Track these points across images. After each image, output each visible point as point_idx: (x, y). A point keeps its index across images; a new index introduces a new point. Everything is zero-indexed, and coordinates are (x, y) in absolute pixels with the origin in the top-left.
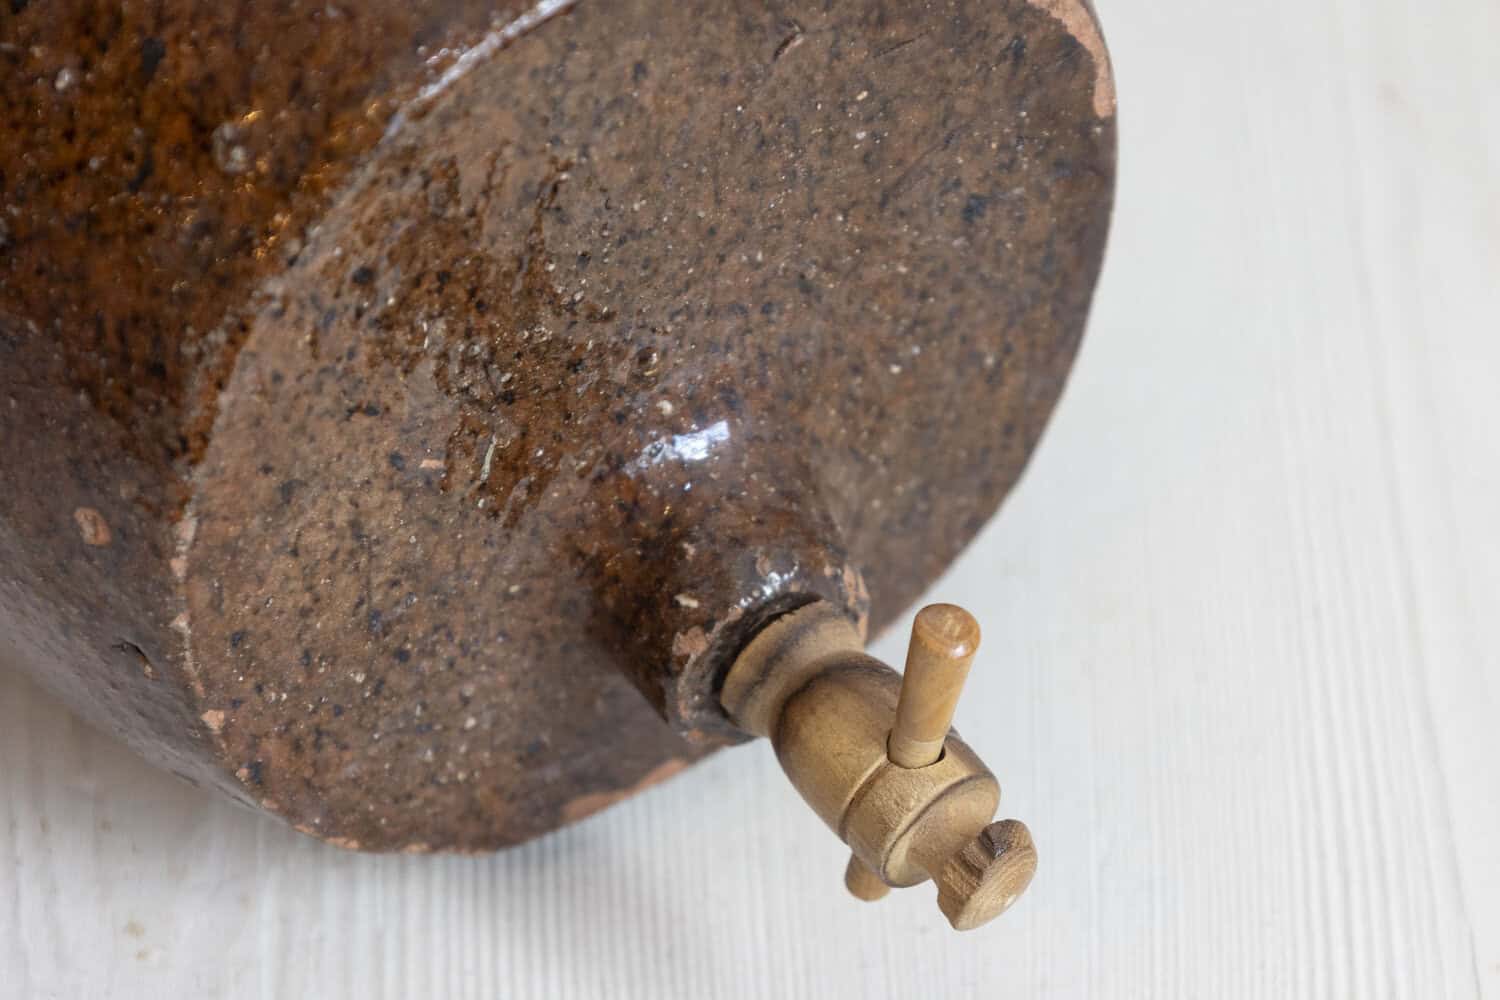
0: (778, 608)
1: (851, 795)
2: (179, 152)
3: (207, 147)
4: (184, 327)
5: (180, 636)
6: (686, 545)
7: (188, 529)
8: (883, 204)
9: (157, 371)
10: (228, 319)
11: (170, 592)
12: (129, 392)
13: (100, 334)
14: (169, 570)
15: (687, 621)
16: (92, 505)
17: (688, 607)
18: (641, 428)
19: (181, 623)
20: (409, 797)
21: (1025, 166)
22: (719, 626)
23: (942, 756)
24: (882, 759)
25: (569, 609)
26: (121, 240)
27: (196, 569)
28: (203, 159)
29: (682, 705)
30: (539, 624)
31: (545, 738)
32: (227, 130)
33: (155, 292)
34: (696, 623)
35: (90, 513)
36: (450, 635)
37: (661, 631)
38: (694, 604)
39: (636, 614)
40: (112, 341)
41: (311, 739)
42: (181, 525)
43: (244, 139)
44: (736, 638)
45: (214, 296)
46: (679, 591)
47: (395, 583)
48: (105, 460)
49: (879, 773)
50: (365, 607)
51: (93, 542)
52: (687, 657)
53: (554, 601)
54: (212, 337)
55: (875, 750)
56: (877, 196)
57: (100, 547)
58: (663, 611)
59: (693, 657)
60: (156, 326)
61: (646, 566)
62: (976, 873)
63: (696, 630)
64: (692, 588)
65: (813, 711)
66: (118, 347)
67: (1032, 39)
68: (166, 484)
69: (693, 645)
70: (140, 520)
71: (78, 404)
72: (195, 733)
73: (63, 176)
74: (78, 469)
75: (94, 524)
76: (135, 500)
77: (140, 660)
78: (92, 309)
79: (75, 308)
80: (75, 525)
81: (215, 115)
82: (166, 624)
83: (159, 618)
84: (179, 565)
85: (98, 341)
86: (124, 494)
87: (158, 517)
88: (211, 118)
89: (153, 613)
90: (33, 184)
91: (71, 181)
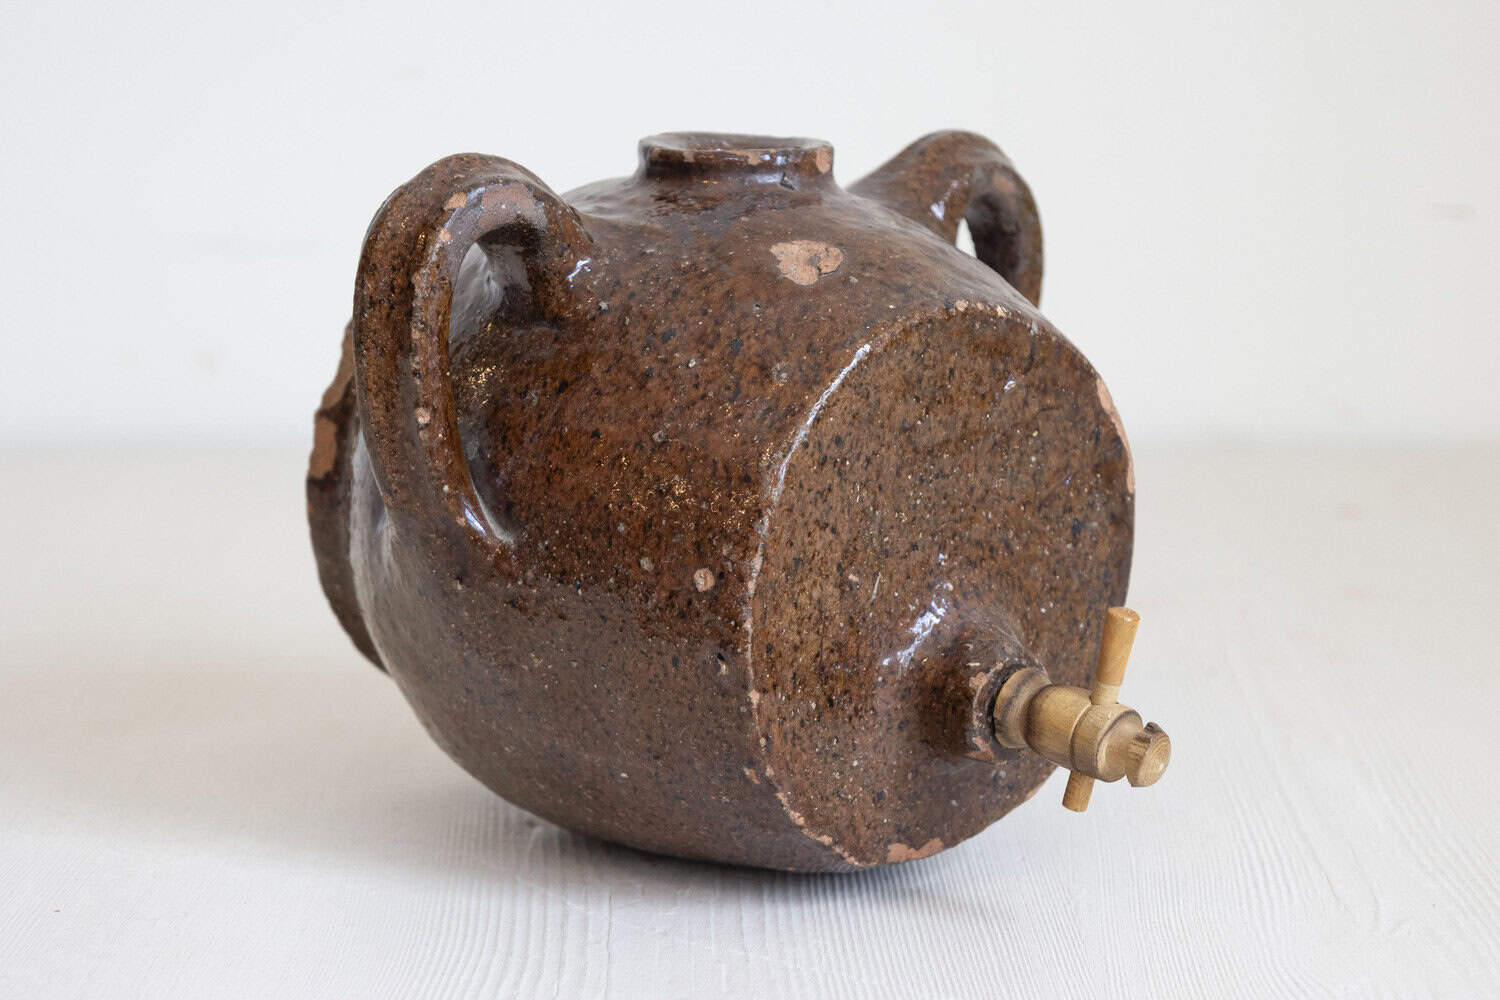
0: (1017, 667)
2: (753, 381)
3: (768, 376)
4: (761, 455)
5: (747, 632)
6: (968, 645)
7: (757, 562)
8: (1039, 508)
9: (747, 479)
11: (746, 605)
12: (730, 495)
13: (715, 469)
14: (747, 589)
15: (975, 672)
16: (705, 566)
17: (974, 667)
19: (748, 625)
20: (828, 799)
21: (1098, 509)
22: (992, 671)
24: (1089, 704)
27: (759, 591)
28: (767, 381)
29: (974, 720)
31: (886, 790)
32: (778, 367)
33: (746, 443)
34: (980, 671)
35: (702, 571)
37: (962, 680)
38: (978, 664)
39: (945, 680)
40: (721, 472)
41: (791, 736)
42: (755, 560)
43: (786, 369)
44: (1000, 678)
46: (969, 662)
47: (832, 651)
48: (714, 537)
49: (1089, 710)
50: (819, 659)
51: (706, 589)
52: (978, 689)
55: (1085, 701)
56: (1037, 501)
57: (707, 592)
58: (961, 673)
59: (981, 687)
60: (745, 459)
61: (947, 659)
62: (1147, 741)
63: (982, 673)
64: (975, 659)
66: (724, 474)
67: (1103, 430)
68: (748, 539)
69: (979, 683)
70: (733, 563)
71: (702, 510)
72: (743, 709)
73: (694, 403)
74: (699, 548)
75: (705, 578)
76: (730, 553)
77: (720, 662)
78: (710, 460)
79: (701, 461)
80: (693, 583)
81: (771, 362)
82: (739, 624)
83: (736, 625)
84: (751, 586)
85: (714, 474)
86: (725, 552)
87: (743, 558)
88: (769, 364)
89: (733, 623)
90: (678, 411)
91: (698, 405)
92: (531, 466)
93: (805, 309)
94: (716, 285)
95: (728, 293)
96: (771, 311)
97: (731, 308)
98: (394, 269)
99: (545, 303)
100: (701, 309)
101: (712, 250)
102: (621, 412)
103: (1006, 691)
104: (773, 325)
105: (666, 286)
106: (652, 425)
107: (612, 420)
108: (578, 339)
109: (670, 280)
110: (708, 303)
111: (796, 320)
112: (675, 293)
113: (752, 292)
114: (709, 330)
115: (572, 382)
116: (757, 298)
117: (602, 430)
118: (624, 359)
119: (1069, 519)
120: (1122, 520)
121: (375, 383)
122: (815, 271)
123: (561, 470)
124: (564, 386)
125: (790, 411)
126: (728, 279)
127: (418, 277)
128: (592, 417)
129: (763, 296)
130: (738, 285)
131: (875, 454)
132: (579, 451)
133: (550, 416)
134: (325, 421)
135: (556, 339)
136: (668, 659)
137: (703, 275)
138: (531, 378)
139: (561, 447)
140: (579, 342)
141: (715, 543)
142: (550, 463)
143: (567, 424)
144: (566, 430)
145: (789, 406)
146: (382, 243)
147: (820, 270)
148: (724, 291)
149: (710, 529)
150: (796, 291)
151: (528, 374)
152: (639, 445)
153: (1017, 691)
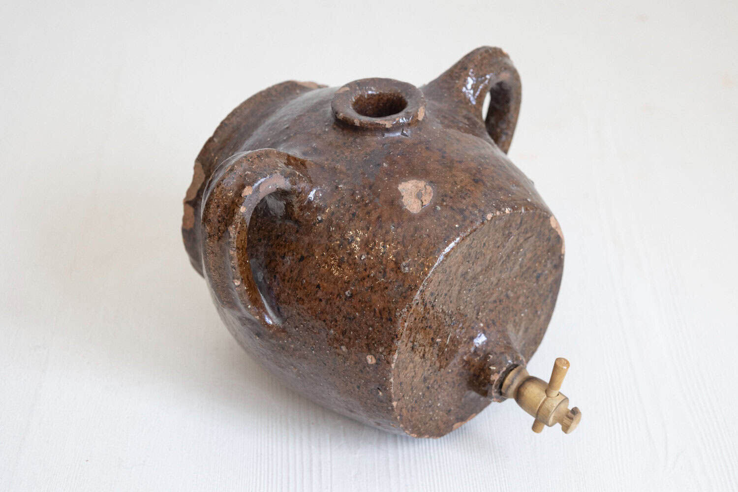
0: (512, 368)
1: (539, 405)
2: (392, 270)
3: (399, 268)
4: (396, 309)
5: (391, 383)
6: (490, 356)
7: (396, 356)
8: (522, 276)
9: (390, 320)
10: (407, 306)
11: (391, 372)
12: (382, 326)
14: (391, 367)
15: (493, 372)
16: (371, 354)
17: (493, 369)
18: (477, 330)
19: (392, 380)
20: (427, 423)
21: (549, 266)
22: (501, 372)
23: (558, 395)
24: (546, 396)
25: (461, 374)
26: (379, 292)
27: (397, 366)
28: (399, 271)
29: (493, 392)
30: (454, 379)
31: (452, 408)
32: (404, 263)
33: (389, 302)
34: (496, 372)
35: (370, 356)
36: (437, 383)
37: (488, 375)
38: (494, 368)
39: (480, 373)
40: (378, 314)
41: (411, 409)
42: (395, 355)
43: (408, 265)
44: (504, 375)
45: (403, 301)
46: (490, 366)
47: (429, 370)
48: (375, 343)
49: (545, 400)
50: (423, 376)
51: (372, 363)
52: (495, 380)
53: (458, 373)
54: (403, 310)
55: (543, 394)
56: (521, 274)
57: (372, 365)
58: (487, 371)
59: (496, 381)
60: (389, 310)
61: (481, 362)
62: (572, 419)
63: (496, 374)
64: (493, 365)
65: (526, 388)
66: (380, 316)
67: (552, 236)
68: (391, 346)
69: (495, 378)
70: (384, 356)
71: (369, 331)
72: (390, 408)
73: (364, 279)
74: (368, 346)
75: (372, 359)
76: (383, 351)
77: (379, 391)
78: (373, 308)
79: (369, 308)
80: (366, 360)
81: (401, 261)
82: (388, 380)
83: (386, 380)
84: (393, 365)
85: (374, 315)
86: (380, 350)
87: (389, 354)
88: (399, 262)
89: (385, 379)
90: (357, 281)
91: (366, 280)
92: (288, 293)
93: (416, 229)
94: (373, 212)
95: (379, 217)
96: (399, 230)
97: (381, 227)
98: (219, 222)
99: (291, 214)
100: (366, 226)
101: (370, 187)
102: (330, 277)
103: (507, 382)
104: (401, 239)
105: (348, 210)
106: (345, 287)
107: (326, 281)
108: (308, 234)
109: (351, 206)
110: (370, 223)
111: (412, 236)
112: (354, 214)
113: (391, 218)
114: (370, 239)
115: (306, 257)
116: (393, 222)
117: (321, 285)
118: (330, 250)
119: (535, 274)
120: (559, 266)
121: (213, 266)
122: (420, 203)
123: (303, 299)
124: (302, 259)
125: (410, 289)
126: (379, 208)
127: (231, 229)
128: (316, 277)
129: (395, 220)
130: (383, 213)
131: (449, 291)
132: (311, 293)
133: (296, 271)
134: (188, 206)
135: (297, 231)
136: (355, 386)
137: (366, 205)
138: (286, 250)
139: (302, 288)
140: (308, 235)
141: (376, 345)
142: (297, 295)
143: (304, 279)
144: (304, 281)
145: (410, 286)
146: (213, 210)
147: (422, 203)
148: (377, 216)
149: (373, 339)
150: (412, 218)
151: (285, 247)
152: (339, 295)
153: (512, 382)
